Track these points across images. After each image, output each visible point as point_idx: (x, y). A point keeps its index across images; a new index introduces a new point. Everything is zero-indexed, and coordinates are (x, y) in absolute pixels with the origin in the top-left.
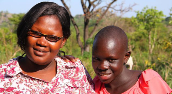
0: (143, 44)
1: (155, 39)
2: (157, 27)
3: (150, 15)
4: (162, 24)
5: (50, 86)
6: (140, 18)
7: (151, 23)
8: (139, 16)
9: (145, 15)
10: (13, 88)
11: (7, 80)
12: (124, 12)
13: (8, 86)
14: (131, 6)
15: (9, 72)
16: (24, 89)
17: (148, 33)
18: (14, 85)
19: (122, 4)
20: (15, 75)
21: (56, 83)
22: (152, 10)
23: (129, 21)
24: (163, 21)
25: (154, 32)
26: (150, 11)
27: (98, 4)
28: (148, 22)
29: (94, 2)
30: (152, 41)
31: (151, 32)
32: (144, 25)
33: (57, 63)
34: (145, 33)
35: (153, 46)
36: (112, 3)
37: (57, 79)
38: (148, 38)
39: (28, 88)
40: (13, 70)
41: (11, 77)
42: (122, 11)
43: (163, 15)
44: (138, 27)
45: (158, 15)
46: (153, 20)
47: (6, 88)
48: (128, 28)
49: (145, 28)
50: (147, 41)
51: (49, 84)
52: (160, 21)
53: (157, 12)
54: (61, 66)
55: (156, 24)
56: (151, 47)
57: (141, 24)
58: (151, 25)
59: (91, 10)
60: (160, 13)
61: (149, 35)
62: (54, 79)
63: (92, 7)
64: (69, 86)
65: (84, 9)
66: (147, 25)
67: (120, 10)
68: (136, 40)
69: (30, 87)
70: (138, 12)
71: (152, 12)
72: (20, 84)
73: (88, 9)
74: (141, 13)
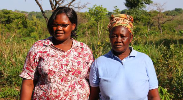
0: (94, 31)
1: (101, 27)
2: (103, 19)
3: (98, 11)
4: (106, 17)
5: (66, 54)
6: (91, 13)
7: (99, 16)
8: (91, 11)
9: (95, 11)
10: (47, 52)
11: (44, 47)
12: (80, 9)
13: (45, 51)
14: (85, 4)
15: (46, 43)
16: (52, 53)
17: (96, 23)
18: (48, 50)
19: (79, 3)
20: (48, 45)
21: (70, 53)
22: (99, 7)
23: (83, 15)
24: (106, 14)
25: (101, 23)
26: (98, 8)
27: (62, 2)
28: (97, 16)
29: (59, 1)
30: (100, 29)
31: (99, 23)
32: (94, 18)
33: (73, 43)
34: (95, 23)
35: (101, 33)
36: (72, 2)
37: (70, 51)
38: (97, 27)
39: (54, 52)
40: (48, 43)
41: (47, 46)
42: (79, 8)
43: (107, 11)
44: (90, 19)
45: (104, 11)
46: (100, 14)
47: (43, 52)
48: (82, 20)
49: (95, 20)
50: (96, 29)
51: (66, 53)
52: (105, 15)
53: (103, 9)
54: (74, 45)
55: (102, 17)
56: (99, 33)
57: (92, 17)
58: (99, 17)
59: (57, 7)
60: (105, 9)
61: (97, 25)
62: (69, 51)
63: (58, 5)
64: (76, 56)
65: (52, 6)
66: (96, 18)
67: (78, 7)
68: (89, 28)
69: (55, 52)
70: (90, 9)
71: (99, 9)
72: (50, 50)
73: (55, 6)
74: (92, 9)
